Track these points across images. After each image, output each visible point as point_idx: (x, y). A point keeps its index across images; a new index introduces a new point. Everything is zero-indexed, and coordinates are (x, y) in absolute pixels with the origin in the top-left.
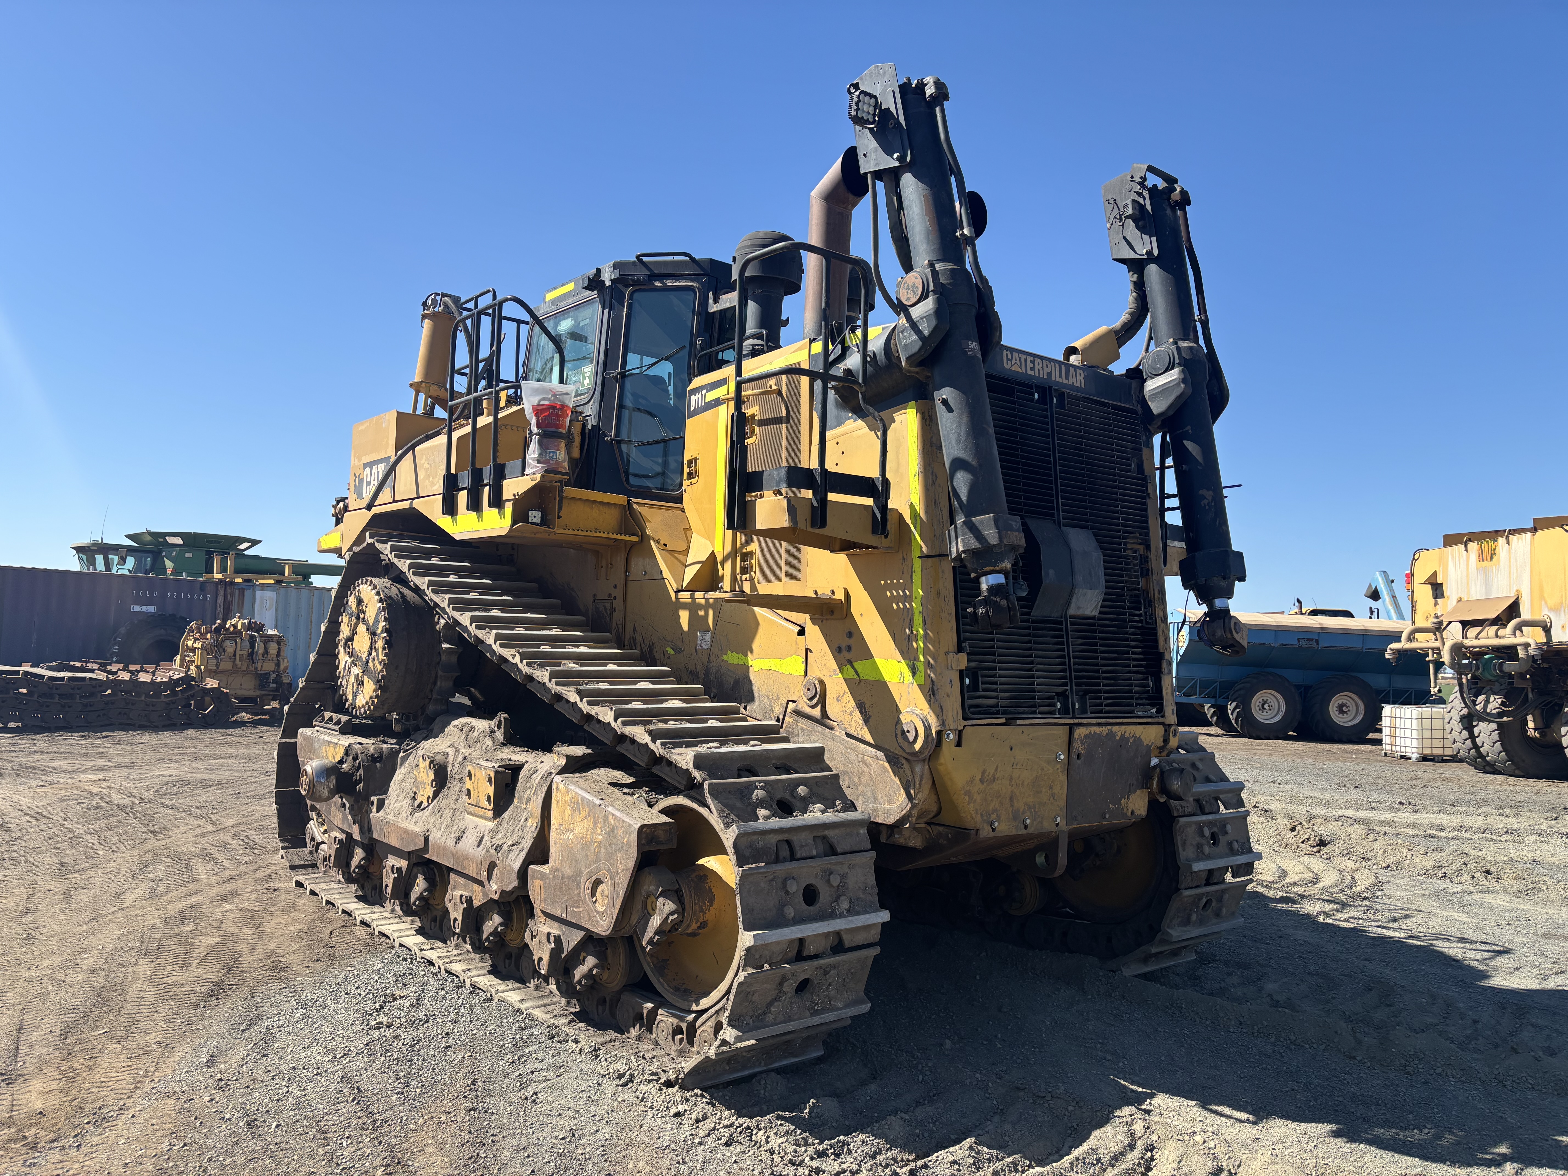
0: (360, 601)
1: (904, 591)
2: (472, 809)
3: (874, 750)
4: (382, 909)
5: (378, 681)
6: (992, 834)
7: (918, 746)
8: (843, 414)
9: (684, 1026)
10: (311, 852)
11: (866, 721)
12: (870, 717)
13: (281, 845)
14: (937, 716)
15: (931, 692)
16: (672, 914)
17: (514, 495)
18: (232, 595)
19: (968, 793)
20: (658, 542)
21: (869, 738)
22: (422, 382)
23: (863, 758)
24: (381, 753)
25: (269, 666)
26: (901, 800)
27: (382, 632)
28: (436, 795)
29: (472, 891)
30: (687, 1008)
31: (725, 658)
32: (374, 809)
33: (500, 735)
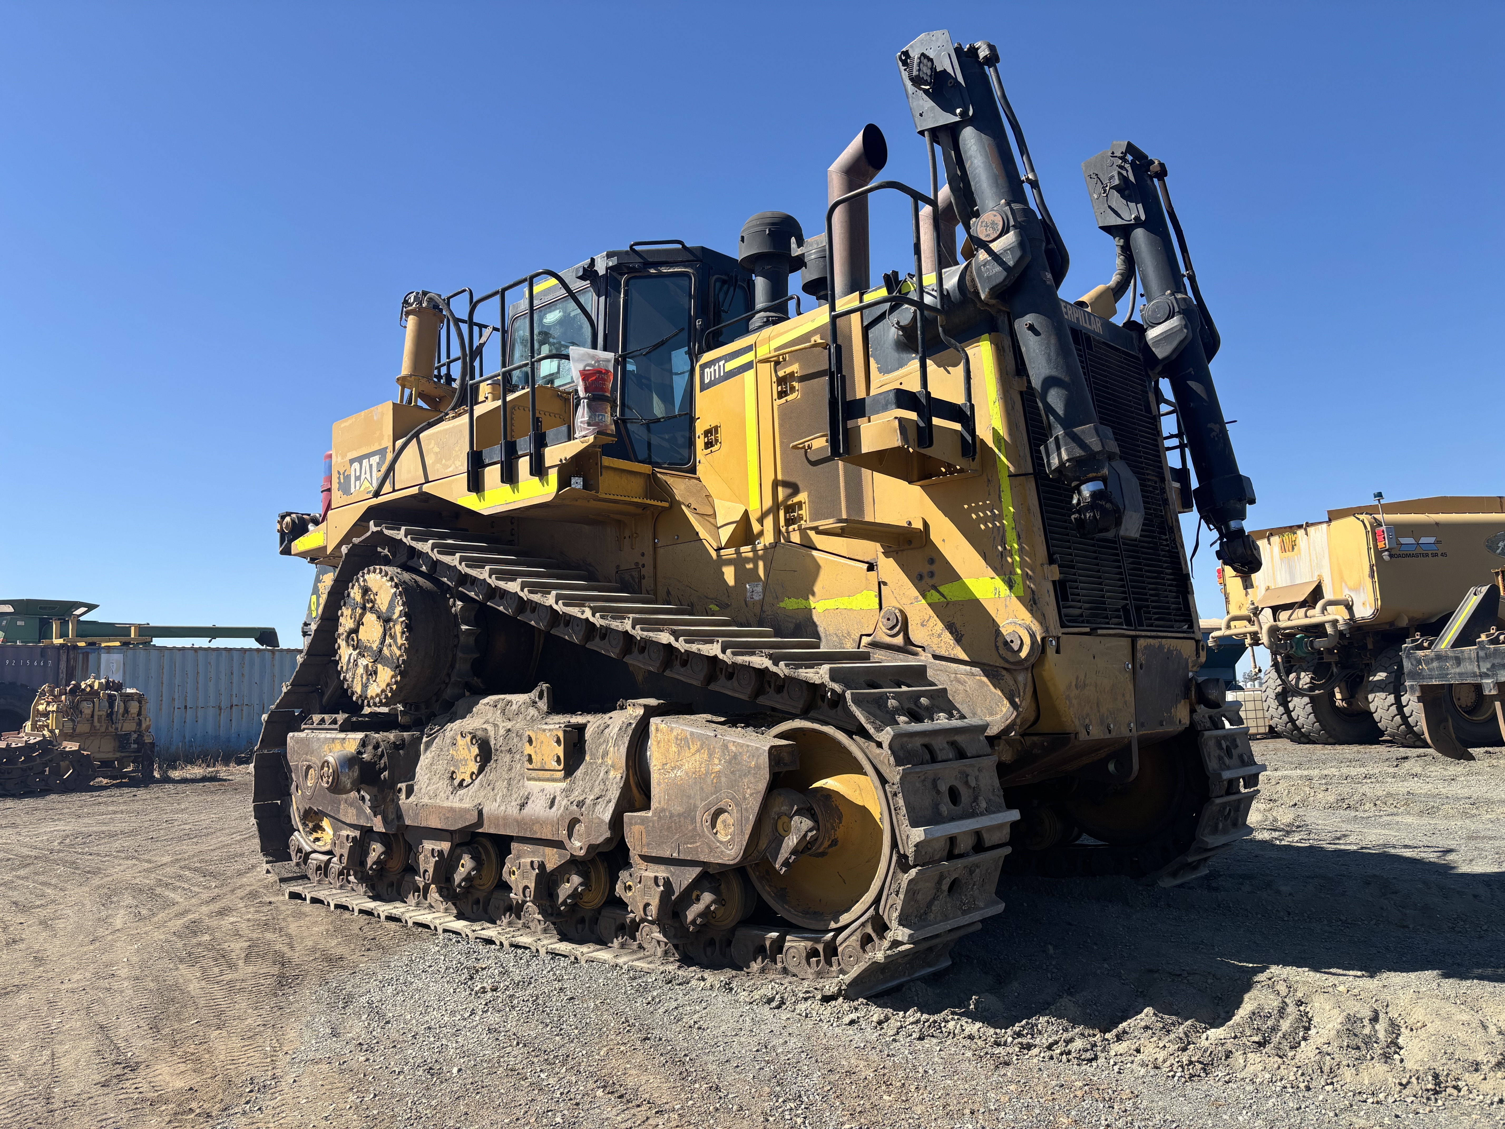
0: (366, 591)
1: (992, 511)
2: (534, 774)
3: (968, 668)
4: (405, 905)
5: (398, 666)
6: (1087, 738)
7: (1023, 654)
8: (905, 356)
9: (820, 947)
10: (298, 864)
11: (958, 640)
12: (962, 636)
13: (265, 859)
14: (1041, 624)
15: (1031, 603)
16: (811, 830)
17: (561, 461)
18: (75, 660)
19: (1068, 697)
20: (688, 506)
21: (963, 656)
22: (411, 376)
23: (956, 677)
24: (403, 740)
25: (129, 726)
26: (1004, 710)
27: (400, 616)
28: (481, 770)
29: (544, 855)
30: (823, 928)
31: (782, 605)
32: (403, 796)
33: (543, 705)
